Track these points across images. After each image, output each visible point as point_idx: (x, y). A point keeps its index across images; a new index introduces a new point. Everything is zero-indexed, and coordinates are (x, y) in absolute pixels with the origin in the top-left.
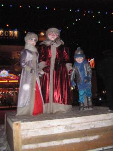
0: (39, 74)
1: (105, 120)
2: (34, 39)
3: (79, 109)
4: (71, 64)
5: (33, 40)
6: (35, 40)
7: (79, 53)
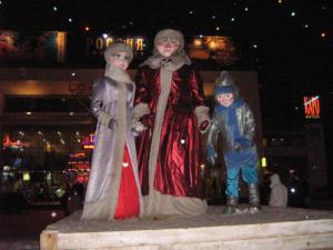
0: (133, 130)
1: (257, 238)
2: (123, 54)
3: (224, 212)
4: (207, 108)
5: (122, 57)
6: (126, 58)
7: (224, 83)
